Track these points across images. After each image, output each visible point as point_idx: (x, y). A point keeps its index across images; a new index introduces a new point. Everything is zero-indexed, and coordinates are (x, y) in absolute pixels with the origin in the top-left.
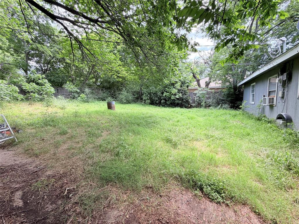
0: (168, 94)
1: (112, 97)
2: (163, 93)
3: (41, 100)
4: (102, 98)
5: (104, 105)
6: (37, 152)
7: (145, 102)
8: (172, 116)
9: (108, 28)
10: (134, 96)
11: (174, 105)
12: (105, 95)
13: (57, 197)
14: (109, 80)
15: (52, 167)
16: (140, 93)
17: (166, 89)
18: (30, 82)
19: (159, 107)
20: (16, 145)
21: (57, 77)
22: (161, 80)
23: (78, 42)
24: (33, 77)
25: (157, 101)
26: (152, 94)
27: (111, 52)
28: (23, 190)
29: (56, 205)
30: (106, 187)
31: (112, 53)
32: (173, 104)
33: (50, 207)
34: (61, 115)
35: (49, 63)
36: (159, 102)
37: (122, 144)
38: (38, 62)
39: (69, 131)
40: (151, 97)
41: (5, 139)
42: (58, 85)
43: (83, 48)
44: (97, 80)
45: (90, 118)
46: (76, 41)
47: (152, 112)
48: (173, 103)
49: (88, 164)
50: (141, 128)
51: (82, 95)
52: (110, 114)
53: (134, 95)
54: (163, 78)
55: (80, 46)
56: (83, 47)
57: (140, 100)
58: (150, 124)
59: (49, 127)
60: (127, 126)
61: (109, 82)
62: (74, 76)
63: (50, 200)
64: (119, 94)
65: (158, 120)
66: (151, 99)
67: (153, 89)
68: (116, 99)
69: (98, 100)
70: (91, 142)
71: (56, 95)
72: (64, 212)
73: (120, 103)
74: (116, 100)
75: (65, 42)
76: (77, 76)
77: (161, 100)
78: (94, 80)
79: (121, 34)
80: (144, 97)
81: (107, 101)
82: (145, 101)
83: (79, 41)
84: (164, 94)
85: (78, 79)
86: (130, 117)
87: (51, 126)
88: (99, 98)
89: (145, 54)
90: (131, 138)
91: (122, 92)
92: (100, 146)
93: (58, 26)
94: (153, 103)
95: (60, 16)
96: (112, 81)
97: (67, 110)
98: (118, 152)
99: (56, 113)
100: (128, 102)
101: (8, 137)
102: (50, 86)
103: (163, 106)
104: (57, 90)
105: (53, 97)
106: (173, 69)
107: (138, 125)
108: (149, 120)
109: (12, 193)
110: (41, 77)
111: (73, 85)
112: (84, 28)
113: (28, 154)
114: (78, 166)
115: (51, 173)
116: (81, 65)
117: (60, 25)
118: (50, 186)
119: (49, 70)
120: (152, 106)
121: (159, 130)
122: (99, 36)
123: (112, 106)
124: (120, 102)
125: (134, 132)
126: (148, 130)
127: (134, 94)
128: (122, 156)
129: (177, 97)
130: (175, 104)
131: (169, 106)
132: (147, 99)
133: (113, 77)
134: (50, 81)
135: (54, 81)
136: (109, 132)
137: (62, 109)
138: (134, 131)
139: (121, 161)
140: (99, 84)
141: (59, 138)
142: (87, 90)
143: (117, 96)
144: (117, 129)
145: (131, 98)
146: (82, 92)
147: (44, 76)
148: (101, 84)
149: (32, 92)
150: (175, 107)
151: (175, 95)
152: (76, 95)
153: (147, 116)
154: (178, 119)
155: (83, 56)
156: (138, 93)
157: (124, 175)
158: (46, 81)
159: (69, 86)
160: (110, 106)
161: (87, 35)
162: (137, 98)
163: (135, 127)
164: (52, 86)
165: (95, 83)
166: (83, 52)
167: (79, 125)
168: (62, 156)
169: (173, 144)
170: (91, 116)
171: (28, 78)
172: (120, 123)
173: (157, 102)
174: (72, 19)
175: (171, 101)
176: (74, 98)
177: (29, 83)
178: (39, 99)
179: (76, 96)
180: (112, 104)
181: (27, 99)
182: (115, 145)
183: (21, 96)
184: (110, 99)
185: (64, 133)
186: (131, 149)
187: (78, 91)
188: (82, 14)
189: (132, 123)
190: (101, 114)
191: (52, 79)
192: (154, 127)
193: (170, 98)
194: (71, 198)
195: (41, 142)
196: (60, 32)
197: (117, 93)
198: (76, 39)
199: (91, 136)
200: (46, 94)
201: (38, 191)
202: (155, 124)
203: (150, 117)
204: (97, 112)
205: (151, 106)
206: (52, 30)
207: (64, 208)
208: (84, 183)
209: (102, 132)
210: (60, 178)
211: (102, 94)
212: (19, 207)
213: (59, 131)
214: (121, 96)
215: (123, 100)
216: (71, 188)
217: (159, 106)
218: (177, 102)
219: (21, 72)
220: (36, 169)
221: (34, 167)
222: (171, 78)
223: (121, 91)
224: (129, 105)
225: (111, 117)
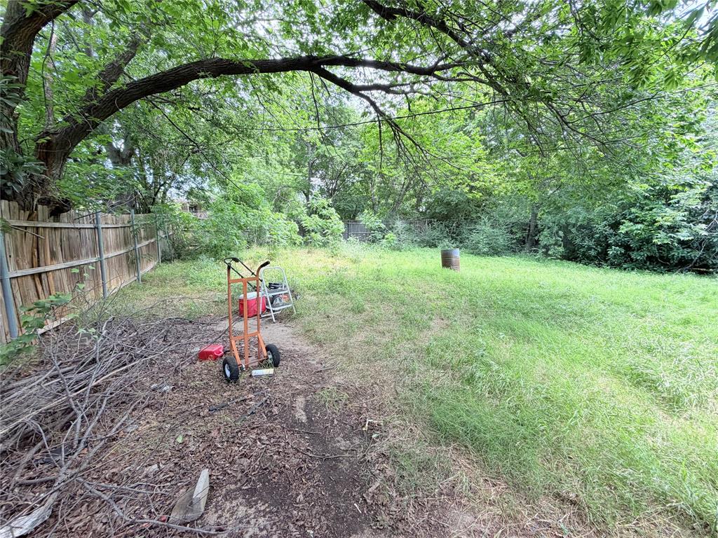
0: (639, 226)
1: (453, 238)
2: (616, 225)
3: (325, 244)
4: (428, 242)
5: (432, 258)
6: (321, 337)
7: (546, 254)
8: (656, 302)
9: (458, 76)
10: (512, 236)
11: (665, 265)
12: (436, 233)
13: (353, 430)
14: (448, 198)
15: (343, 370)
16: (532, 228)
17: (633, 210)
18: (311, 214)
19: (597, 269)
20: (295, 318)
21: (349, 202)
22: (620, 184)
23: (392, 126)
24: (316, 205)
25: (590, 248)
26: (574, 230)
27: (458, 131)
28: (305, 397)
29: (352, 444)
30: (444, 448)
31: (461, 132)
32: (658, 262)
33: (343, 444)
34: (353, 274)
35: (339, 176)
36: (598, 253)
37: (482, 356)
38: (323, 178)
39: (366, 307)
40: (570, 237)
41: (282, 307)
42: (349, 216)
43: (400, 137)
44: (419, 200)
45: (403, 284)
46: (390, 124)
47: (572, 283)
48: (661, 258)
49: (404, 382)
50: (535, 323)
51: (390, 235)
52: (447, 280)
53: (512, 233)
54: (626, 177)
55: (395, 134)
56: (400, 134)
57: (531, 246)
58: (564, 316)
59: (336, 295)
60: (492, 312)
61: (448, 204)
62: (376, 197)
63: (343, 430)
64: (471, 230)
65: (592, 310)
66: (567, 243)
67: (576, 214)
68: (461, 242)
69: (420, 246)
70: (408, 336)
71: (346, 235)
72: (365, 462)
73: (472, 254)
74: (461, 245)
75: (369, 132)
76: (382, 197)
77: (609, 246)
78: (415, 200)
79: (492, 83)
80: (544, 239)
81: (439, 249)
82: (547, 247)
83: (395, 124)
84: (621, 227)
85: (383, 201)
86: (499, 292)
87: (339, 293)
88: (422, 241)
89: (562, 117)
90: (504, 348)
91: (478, 227)
92: (428, 351)
93: (361, 104)
94: (573, 255)
95: (366, 84)
96: (454, 199)
97: (362, 265)
98: (472, 375)
99: (346, 270)
100: (495, 251)
101: (286, 304)
102: (338, 219)
103: (616, 265)
104: (347, 226)
105: (342, 239)
106: (672, 145)
107: (526, 315)
108: (562, 305)
109: (293, 395)
110: (326, 203)
111: (375, 214)
112: (406, 94)
113: (310, 337)
114: (385, 381)
115: (342, 382)
116: (394, 172)
117: (365, 100)
118: (341, 404)
119: (338, 190)
120: (572, 265)
121: (600, 339)
122: (434, 100)
123: (454, 260)
124: (472, 251)
125: (513, 332)
126: (561, 336)
127: (511, 231)
128: (482, 387)
129: (684, 235)
130: (668, 260)
131: (640, 268)
132: (555, 244)
133: (459, 190)
134: (338, 209)
135: (344, 209)
136: (446, 322)
137: (355, 262)
138: (513, 330)
139: (480, 398)
140: (422, 208)
141: (350, 318)
142: (400, 224)
143: (464, 236)
144: (465, 317)
145: (502, 240)
146: (390, 229)
147: (330, 201)
148: (427, 209)
149: (313, 231)
150: (669, 271)
151: (673, 228)
152: (379, 236)
153: (555, 292)
154: (687, 313)
155: (399, 153)
156: (524, 227)
157: (488, 436)
158: (333, 210)
159: (368, 219)
160: (447, 261)
161: (409, 106)
162: (522, 242)
163: (516, 320)
164: (341, 219)
165: (417, 206)
166: (400, 144)
167: (384, 297)
168: (357, 354)
169: (665, 395)
170: (407, 282)
171: (309, 208)
172: (474, 305)
173: (593, 253)
174: (385, 82)
175: (649, 250)
176: (373, 242)
177: (310, 216)
178: (321, 244)
179: (378, 238)
180: (454, 255)
181: (306, 243)
182: (463, 356)
183: (299, 239)
184: (447, 244)
185: (358, 310)
186: (507, 375)
187: (383, 226)
188: (406, 65)
189: (505, 308)
190: (428, 278)
191: (342, 205)
192: (580, 326)
193: (648, 241)
194: (375, 442)
195: (325, 320)
196: (364, 114)
197: (465, 229)
198: (389, 121)
199: (408, 323)
200: (331, 234)
201: (324, 406)
202: (582, 320)
203: (564, 296)
204: (418, 273)
205: (566, 263)
206: (346, 115)
207: (365, 455)
208: (398, 422)
209: (431, 319)
210: (356, 395)
211: (429, 233)
212: (302, 422)
213: (350, 306)
214: (475, 237)
215: (481, 246)
216: (375, 422)
217: (599, 266)
218: (679, 253)
219: (301, 198)
220: (320, 368)
221: (317, 363)
222: (664, 173)
223: (475, 223)
224: (497, 258)
225: (449, 288)
